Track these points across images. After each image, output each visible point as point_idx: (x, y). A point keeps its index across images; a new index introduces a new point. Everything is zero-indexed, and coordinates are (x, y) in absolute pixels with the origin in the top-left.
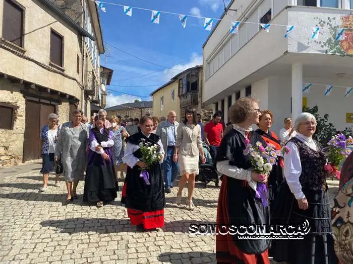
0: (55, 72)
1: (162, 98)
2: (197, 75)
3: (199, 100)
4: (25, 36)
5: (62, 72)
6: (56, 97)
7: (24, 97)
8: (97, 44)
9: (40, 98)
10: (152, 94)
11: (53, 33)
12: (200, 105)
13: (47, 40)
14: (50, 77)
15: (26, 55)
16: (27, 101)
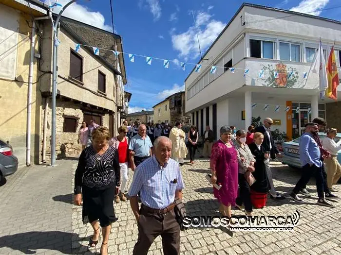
0: (101, 96)
1: (159, 110)
2: (180, 97)
3: (182, 111)
4: (83, 75)
5: (105, 96)
6: (101, 111)
7: (83, 112)
8: (123, 79)
9: (92, 112)
10: (153, 107)
11: (100, 72)
12: (182, 114)
13: (96, 77)
14: (98, 100)
15: (84, 86)
16: (84, 114)
